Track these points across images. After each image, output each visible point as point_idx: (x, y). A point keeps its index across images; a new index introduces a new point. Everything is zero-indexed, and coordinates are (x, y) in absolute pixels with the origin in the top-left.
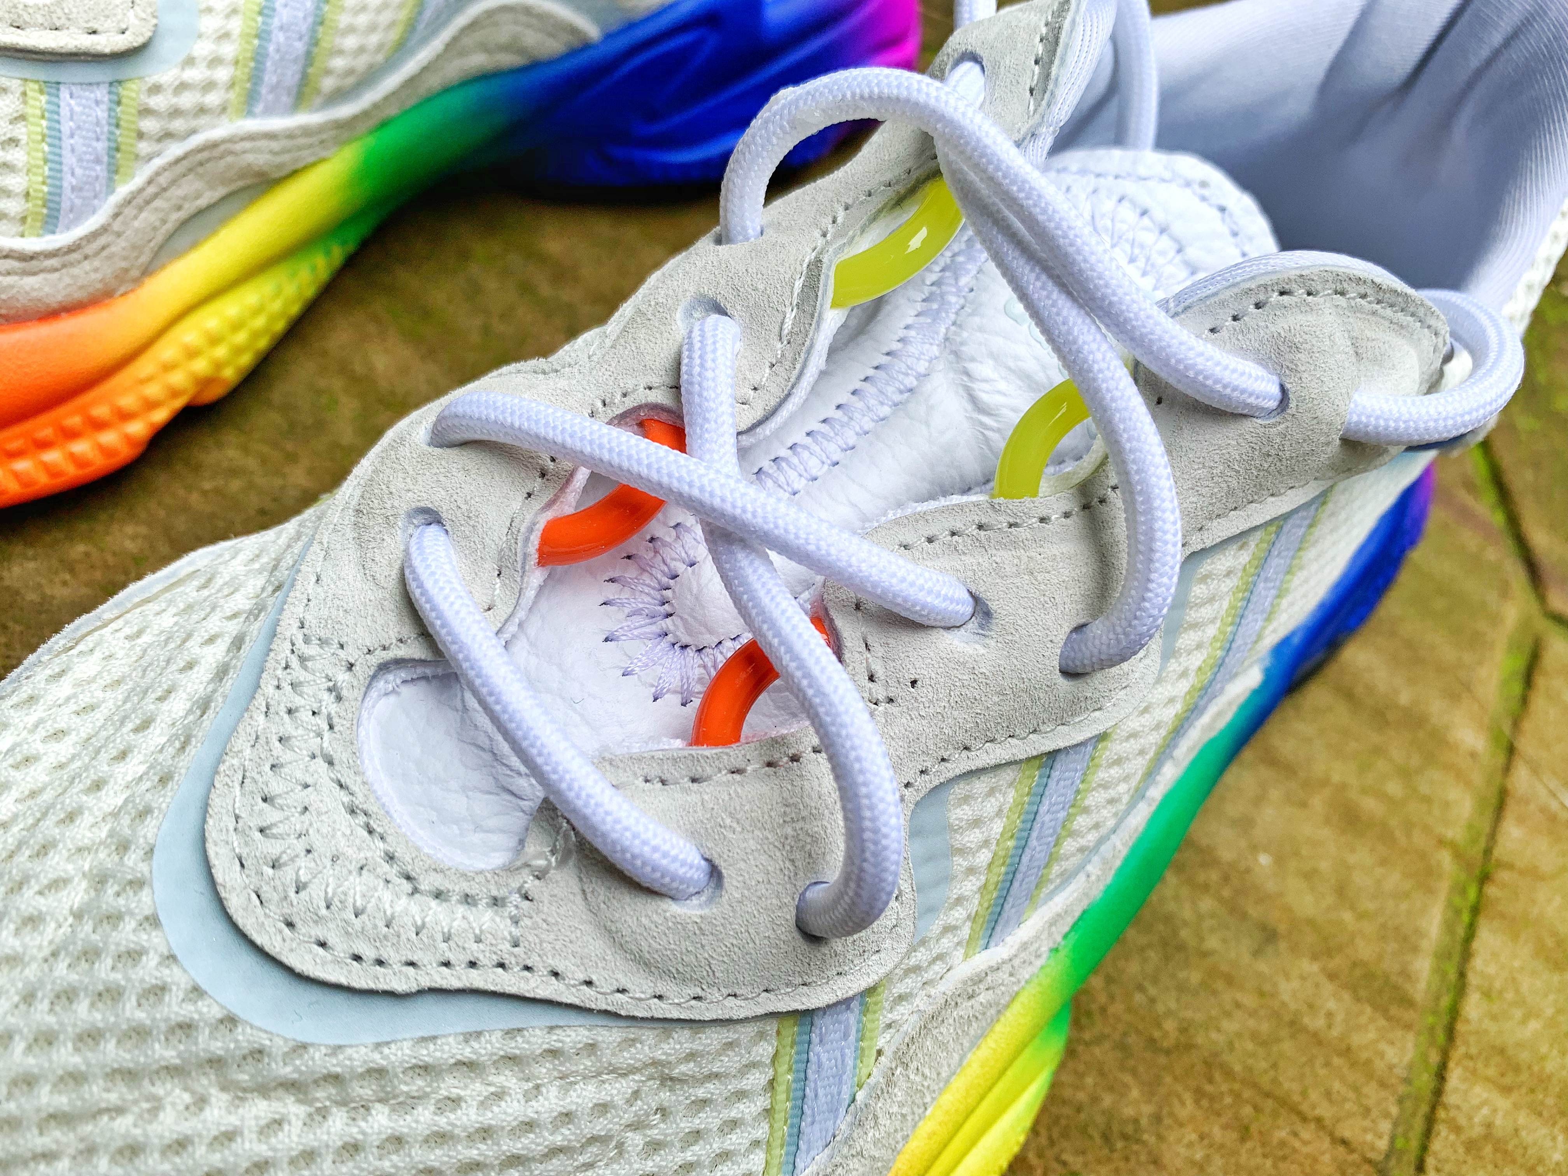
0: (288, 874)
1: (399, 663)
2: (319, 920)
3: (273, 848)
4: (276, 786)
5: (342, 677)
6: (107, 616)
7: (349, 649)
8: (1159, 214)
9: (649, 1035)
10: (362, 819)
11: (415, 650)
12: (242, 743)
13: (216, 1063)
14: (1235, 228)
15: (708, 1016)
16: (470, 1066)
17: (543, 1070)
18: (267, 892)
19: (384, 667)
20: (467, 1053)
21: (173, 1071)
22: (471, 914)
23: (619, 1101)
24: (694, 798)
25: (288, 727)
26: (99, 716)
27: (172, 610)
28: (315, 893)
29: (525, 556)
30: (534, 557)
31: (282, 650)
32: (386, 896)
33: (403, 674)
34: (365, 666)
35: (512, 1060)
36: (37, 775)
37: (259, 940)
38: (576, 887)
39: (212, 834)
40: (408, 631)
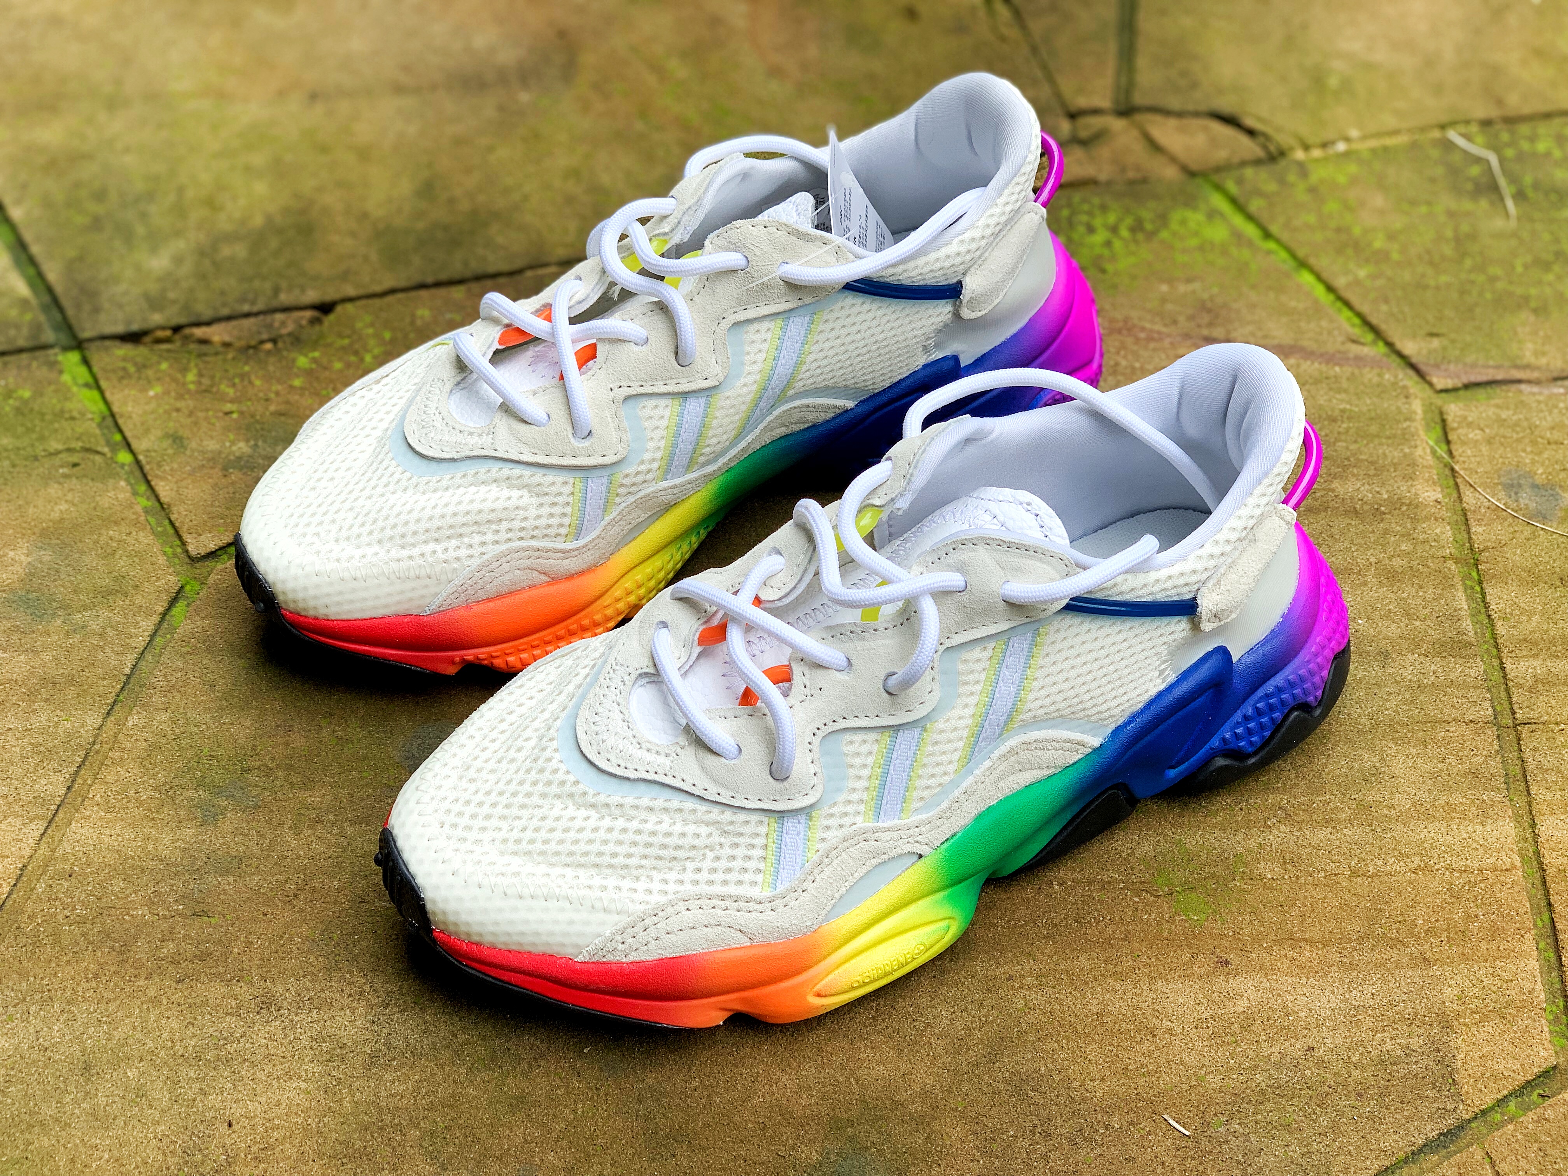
0: (600, 737)
1: (646, 674)
2: (608, 752)
3: (596, 728)
4: (600, 710)
5: (626, 678)
6: (548, 660)
7: (630, 668)
8: (1001, 518)
9: (716, 810)
10: (626, 723)
11: (651, 670)
12: (591, 695)
13: (571, 795)
14: (1043, 524)
15: (736, 805)
16: (651, 809)
17: (678, 816)
18: (593, 742)
19: (640, 675)
20: (651, 804)
21: (558, 797)
22: (658, 757)
23: (704, 834)
24: (735, 723)
25: (607, 691)
26: (544, 693)
27: (572, 659)
28: (609, 744)
29: (693, 640)
30: (696, 642)
31: (608, 667)
32: (631, 747)
33: (647, 680)
34: (634, 675)
35: (666, 810)
36: (523, 710)
37: (589, 756)
38: (693, 752)
39: (578, 723)
40: (651, 664)
